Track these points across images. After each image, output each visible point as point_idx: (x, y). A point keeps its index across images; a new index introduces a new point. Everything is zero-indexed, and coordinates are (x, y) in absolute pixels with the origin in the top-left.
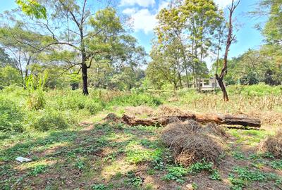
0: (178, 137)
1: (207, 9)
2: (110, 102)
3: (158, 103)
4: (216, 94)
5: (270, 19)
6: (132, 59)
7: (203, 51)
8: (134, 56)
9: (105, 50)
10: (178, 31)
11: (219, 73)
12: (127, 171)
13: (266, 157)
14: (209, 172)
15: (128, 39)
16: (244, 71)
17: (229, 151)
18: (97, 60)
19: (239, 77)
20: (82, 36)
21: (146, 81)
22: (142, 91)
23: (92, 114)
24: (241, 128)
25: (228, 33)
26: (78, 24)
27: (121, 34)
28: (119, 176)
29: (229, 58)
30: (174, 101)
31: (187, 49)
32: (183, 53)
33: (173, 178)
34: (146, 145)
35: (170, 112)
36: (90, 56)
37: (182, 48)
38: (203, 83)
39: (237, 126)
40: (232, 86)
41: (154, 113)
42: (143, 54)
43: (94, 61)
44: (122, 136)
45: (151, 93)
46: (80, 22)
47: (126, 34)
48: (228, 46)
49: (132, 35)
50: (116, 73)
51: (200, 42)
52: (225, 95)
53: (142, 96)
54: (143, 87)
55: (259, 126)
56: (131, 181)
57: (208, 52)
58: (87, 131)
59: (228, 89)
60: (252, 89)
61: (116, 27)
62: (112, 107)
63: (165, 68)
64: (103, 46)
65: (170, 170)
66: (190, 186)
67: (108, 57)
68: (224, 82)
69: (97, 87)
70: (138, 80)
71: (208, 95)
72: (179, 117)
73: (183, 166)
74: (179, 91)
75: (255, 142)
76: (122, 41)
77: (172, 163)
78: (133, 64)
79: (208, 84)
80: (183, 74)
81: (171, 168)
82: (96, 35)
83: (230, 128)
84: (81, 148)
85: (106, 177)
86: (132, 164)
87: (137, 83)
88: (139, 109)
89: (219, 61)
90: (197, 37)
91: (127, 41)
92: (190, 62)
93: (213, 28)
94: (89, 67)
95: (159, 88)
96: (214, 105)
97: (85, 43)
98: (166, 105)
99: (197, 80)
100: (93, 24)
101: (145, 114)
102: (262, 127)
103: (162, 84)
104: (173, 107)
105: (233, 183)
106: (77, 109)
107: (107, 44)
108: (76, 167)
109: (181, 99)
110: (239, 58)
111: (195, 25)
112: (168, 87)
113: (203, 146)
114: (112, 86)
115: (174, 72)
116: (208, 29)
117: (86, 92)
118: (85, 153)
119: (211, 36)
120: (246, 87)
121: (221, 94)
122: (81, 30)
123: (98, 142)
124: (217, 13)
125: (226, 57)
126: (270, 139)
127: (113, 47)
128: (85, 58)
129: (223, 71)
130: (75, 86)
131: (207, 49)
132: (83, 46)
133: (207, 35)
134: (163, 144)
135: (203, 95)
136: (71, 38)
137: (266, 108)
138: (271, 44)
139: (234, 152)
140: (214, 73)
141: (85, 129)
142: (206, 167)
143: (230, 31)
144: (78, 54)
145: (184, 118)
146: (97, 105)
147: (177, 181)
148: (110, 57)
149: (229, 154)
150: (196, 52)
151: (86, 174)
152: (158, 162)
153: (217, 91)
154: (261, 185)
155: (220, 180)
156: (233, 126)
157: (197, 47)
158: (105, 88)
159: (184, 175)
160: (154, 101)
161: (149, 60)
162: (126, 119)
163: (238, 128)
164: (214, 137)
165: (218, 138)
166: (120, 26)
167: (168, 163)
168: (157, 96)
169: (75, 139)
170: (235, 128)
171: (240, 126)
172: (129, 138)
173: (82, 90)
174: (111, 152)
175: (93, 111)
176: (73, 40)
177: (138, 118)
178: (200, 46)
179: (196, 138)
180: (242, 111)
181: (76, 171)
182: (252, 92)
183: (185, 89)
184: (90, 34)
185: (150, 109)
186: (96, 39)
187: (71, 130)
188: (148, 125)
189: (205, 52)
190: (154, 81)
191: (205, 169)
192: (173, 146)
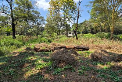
0: (59, 56)
1: (70, 2)
2: (27, 41)
3: (50, 42)
4: (74, 37)
5: (93, 9)
6: (38, 22)
7: (69, 20)
8: (39, 20)
9: (24, 17)
10: (58, 11)
11: (75, 29)
12: (36, 73)
13: (91, 61)
14: (71, 69)
15: (36, 12)
16: (84, 28)
17: (78, 60)
18: (20, 21)
19: (82, 31)
20: (11, 9)
21: (45, 32)
22: (43, 36)
23: (18, 48)
24: (83, 51)
25: (78, 13)
26: (9, 3)
27: (32, 10)
28: (32, 76)
29: (78, 23)
30: (57, 41)
31: (62, 18)
32: (61, 20)
33: (57, 73)
34: (45, 60)
35: (55, 45)
36: (16, 19)
37: (60, 18)
38: (69, 33)
39: (81, 50)
40: (79, 34)
41: (48, 46)
42: (43, 20)
43: (18, 22)
44: (34, 57)
45: (47, 37)
46: (10, 2)
47: (35, 10)
48: (78, 18)
49: (38, 10)
50: (30, 28)
51: (67, 16)
52: (77, 38)
53: (43, 39)
54: (43, 35)
55: (89, 49)
56: (38, 77)
57: (71, 20)
58: (15, 56)
59: (78, 35)
60: (86, 35)
61: (29, 6)
62: (29, 44)
63: (53, 26)
64: (23, 15)
65: (55, 70)
66: (63, 76)
67: (26, 20)
68: (77, 33)
69: (21, 34)
70: (41, 32)
71: (71, 38)
72: (59, 47)
73: (61, 68)
74: (59, 36)
75: (87, 55)
76: (33, 13)
77: (56, 67)
78: (38, 24)
79: (70, 33)
80: (61, 29)
81: (56, 69)
82: (19, 9)
83: (78, 51)
84: (12, 65)
85: (26, 77)
86: (38, 69)
87: (40, 33)
88: (41, 44)
89: (74, 24)
90: (66, 13)
91: (35, 13)
92: (63, 24)
93: (72, 10)
94: (16, 25)
95: (51, 35)
96: (73, 42)
97: (13, 12)
98: (53, 42)
99: (66, 32)
100: (17, 3)
101: (44, 47)
102: (90, 50)
103: (52, 33)
104: (56, 43)
105: (80, 72)
106: (10, 46)
107: (25, 14)
108: (10, 74)
109: (60, 40)
110: (82, 23)
111: (66, 9)
112: (55, 34)
113: (69, 59)
114: (28, 34)
115: (57, 28)
116: (70, 11)
117: (14, 37)
118: (15, 67)
119: (72, 14)
120: (84, 35)
121: (75, 37)
122: (11, 6)
123: (21, 61)
124: (74, 4)
125: (77, 23)
126: (92, 54)
127: (29, 16)
128: (13, 20)
129: (76, 28)
130: (8, 34)
131: (70, 19)
132: (12, 14)
133: (70, 13)
134: (53, 59)
135: (69, 38)
136: (5, 9)
137: (91, 43)
138: (93, 18)
139: (80, 60)
140: (73, 29)
141: (14, 55)
142: (70, 67)
143: (79, 12)
144: (10, 18)
145: (61, 48)
146: (21, 43)
147: (58, 74)
148: (27, 20)
149: (78, 61)
150: (66, 20)
151: (15, 77)
152: (50, 67)
153: (74, 36)
154: (89, 71)
155: (75, 72)
156: (79, 50)
157: (66, 18)
158: (25, 35)
159: (61, 72)
160: (48, 41)
161: (46, 22)
162: (35, 49)
163: (81, 51)
164: (73, 55)
165: (74, 55)
166: (31, 6)
167: (54, 67)
168: (50, 38)
169: (8, 60)
170: (80, 51)
171: (82, 50)
172: (37, 58)
173: (12, 36)
174: (28, 65)
175: (18, 46)
176: (6, 11)
177: (41, 49)
178: (67, 18)
179: (66, 56)
180: (83, 44)
181: (10, 76)
182: (86, 37)
183: (61, 36)
184: (16, 8)
185: (46, 44)
186: (19, 11)
187: (7, 56)
188: (46, 52)
189: (70, 20)
190: (48, 32)
191: (69, 68)
192: (57, 60)
